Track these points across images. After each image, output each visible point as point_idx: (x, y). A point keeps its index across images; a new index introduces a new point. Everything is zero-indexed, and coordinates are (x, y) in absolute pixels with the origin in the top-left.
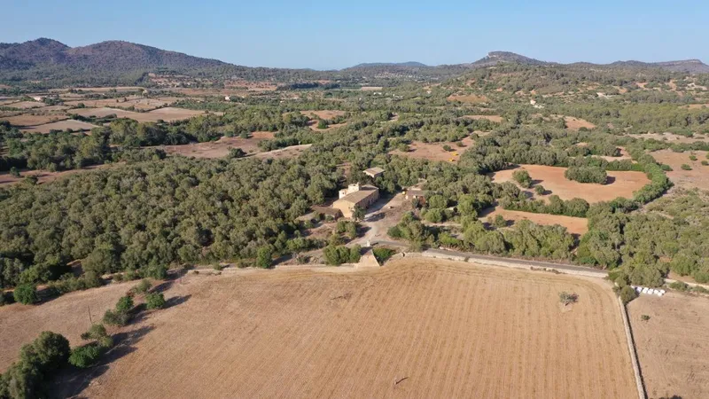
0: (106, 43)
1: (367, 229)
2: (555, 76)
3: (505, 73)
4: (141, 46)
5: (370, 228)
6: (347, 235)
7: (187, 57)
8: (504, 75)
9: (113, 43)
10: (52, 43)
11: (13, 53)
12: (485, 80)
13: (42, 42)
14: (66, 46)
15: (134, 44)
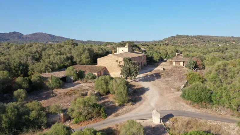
0: (36, 33)
1: (143, 90)
2: (200, 39)
3: (180, 38)
4: (49, 34)
5: (148, 89)
6: (111, 98)
7: (64, 38)
8: (180, 39)
9: (39, 33)
10: (18, 33)
11: (3, 36)
12: (172, 41)
13: (14, 33)
14: (23, 34)
15: (46, 34)
